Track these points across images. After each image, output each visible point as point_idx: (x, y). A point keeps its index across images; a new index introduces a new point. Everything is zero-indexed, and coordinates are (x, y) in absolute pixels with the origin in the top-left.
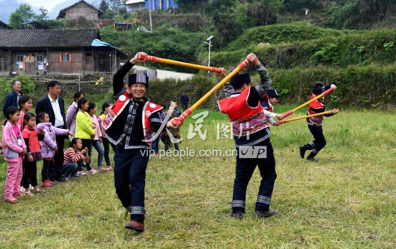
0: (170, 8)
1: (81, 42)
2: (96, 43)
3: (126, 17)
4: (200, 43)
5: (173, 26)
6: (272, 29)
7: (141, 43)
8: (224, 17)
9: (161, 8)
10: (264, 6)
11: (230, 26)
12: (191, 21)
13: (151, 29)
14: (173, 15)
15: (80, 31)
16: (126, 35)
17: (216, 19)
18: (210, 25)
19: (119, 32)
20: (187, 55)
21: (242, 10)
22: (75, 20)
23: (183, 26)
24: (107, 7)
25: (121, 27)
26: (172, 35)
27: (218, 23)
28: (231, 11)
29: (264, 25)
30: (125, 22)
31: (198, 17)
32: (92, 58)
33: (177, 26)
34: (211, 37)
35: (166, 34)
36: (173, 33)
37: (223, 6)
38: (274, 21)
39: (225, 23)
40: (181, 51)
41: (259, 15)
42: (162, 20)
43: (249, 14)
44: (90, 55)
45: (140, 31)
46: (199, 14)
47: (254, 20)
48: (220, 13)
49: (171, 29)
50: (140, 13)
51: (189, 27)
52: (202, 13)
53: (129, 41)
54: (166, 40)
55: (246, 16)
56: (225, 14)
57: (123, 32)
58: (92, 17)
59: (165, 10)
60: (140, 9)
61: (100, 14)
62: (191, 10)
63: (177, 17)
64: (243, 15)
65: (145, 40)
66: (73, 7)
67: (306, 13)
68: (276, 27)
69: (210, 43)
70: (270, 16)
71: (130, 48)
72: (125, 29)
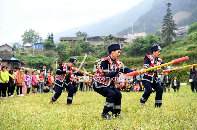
0: (41, 49)
1: (7, 58)
2: (13, 59)
3: (24, 51)
4: (53, 61)
5: (42, 55)
6: (79, 57)
7: (30, 60)
8: (62, 52)
9: (37, 48)
10: (76, 49)
11: (64, 56)
12: (49, 53)
13: (34, 55)
14: (42, 51)
15: (6, 54)
16: (24, 57)
17: (59, 53)
18: (56, 55)
19: (21, 56)
20: (48, 65)
21: (68, 50)
22: (3, 51)
23: (46, 55)
24: (16, 47)
25: (22, 54)
26: (42, 58)
27: (60, 55)
28: (65, 50)
29: (76, 56)
30: (23, 52)
31: (52, 52)
32: (10, 65)
33: (44, 55)
34: (57, 59)
35: (39, 57)
36: (42, 57)
37: (62, 49)
38: (79, 55)
39: (62, 54)
40: (45, 64)
41: (74, 53)
42: (38, 52)
43: (71, 52)
44: (10, 63)
45: (30, 56)
46: (52, 51)
47: (72, 54)
48: (61, 51)
49: (42, 56)
50: (29, 50)
51: (48, 55)
52: (53, 51)
53: (25, 59)
54: (40, 60)
55: (70, 53)
56: (62, 51)
57: (23, 56)
58: (10, 50)
59: (39, 49)
60: (29, 48)
61: (13, 49)
62: (49, 50)
63: (44, 52)
64: (69, 52)
65: (32, 59)
66: (2, 46)
67: (90, 53)
68: (80, 57)
69: (57, 61)
70: (78, 53)
71: (25, 62)
72: (24, 55)
